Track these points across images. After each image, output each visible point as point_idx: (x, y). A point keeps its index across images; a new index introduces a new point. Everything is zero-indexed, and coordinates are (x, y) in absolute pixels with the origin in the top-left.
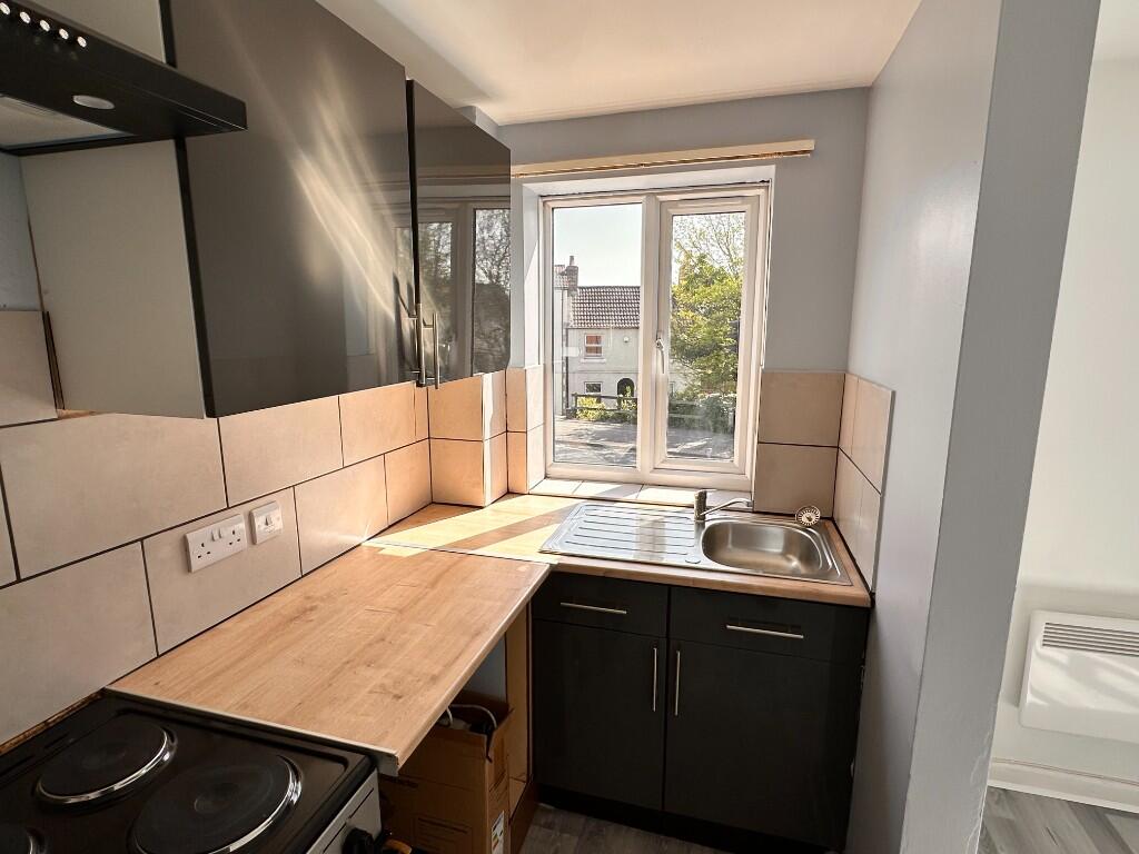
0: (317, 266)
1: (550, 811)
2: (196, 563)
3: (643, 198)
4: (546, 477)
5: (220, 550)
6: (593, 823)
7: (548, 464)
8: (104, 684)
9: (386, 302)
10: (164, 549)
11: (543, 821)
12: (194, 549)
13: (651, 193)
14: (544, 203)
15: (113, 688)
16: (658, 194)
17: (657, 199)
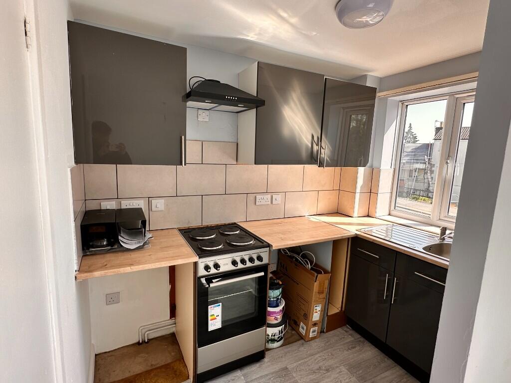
0: (286, 132)
1: (349, 328)
2: (257, 203)
3: (448, 97)
4: (389, 215)
5: (263, 202)
6: (362, 339)
7: (391, 209)
8: (236, 222)
9: (308, 141)
10: (251, 197)
11: (345, 329)
12: (257, 200)
13: (451, 94)
14: (402, 104)
15: (238, 223)
16: (455, 94)
17: (454, 97)
